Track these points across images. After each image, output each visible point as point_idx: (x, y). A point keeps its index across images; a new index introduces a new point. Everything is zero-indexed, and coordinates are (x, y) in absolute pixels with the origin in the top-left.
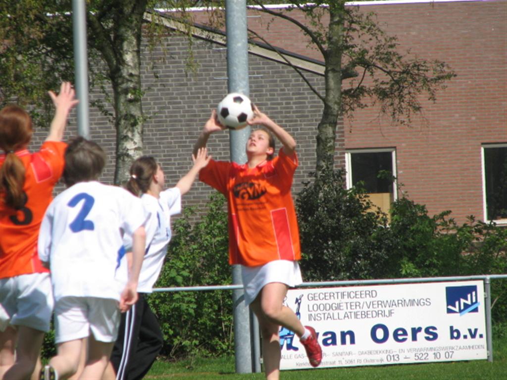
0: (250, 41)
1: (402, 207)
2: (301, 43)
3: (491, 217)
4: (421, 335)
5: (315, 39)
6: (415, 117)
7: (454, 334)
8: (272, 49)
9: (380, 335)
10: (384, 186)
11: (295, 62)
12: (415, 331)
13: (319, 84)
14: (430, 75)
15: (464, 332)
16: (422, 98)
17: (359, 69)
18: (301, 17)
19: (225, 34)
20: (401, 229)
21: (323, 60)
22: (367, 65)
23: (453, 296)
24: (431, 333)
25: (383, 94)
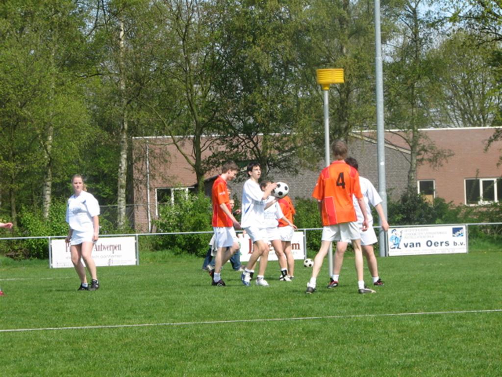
0: (386, 143)
1: (437, 200)
2: (402, 143)
3: (467, 203)
4: (444, 244)
5: (407, 141)
6: (440, 168)
7: (455, 244)
8: (393, 145)
9: (429, 243)
10: (431, 192)
11: (400, 149)
12: (441, 243)
13: (409, 157)
14: (447, 154)
15: (458, 243)
16: (444, 162)
17: (423, 152)
18: (403, 134)
19: (376, 140)
20: (437, 208)
21: (410, 149)
22: (426, 151)
23: (455, 231)
24: (447, 244)
25: (430, 160)
